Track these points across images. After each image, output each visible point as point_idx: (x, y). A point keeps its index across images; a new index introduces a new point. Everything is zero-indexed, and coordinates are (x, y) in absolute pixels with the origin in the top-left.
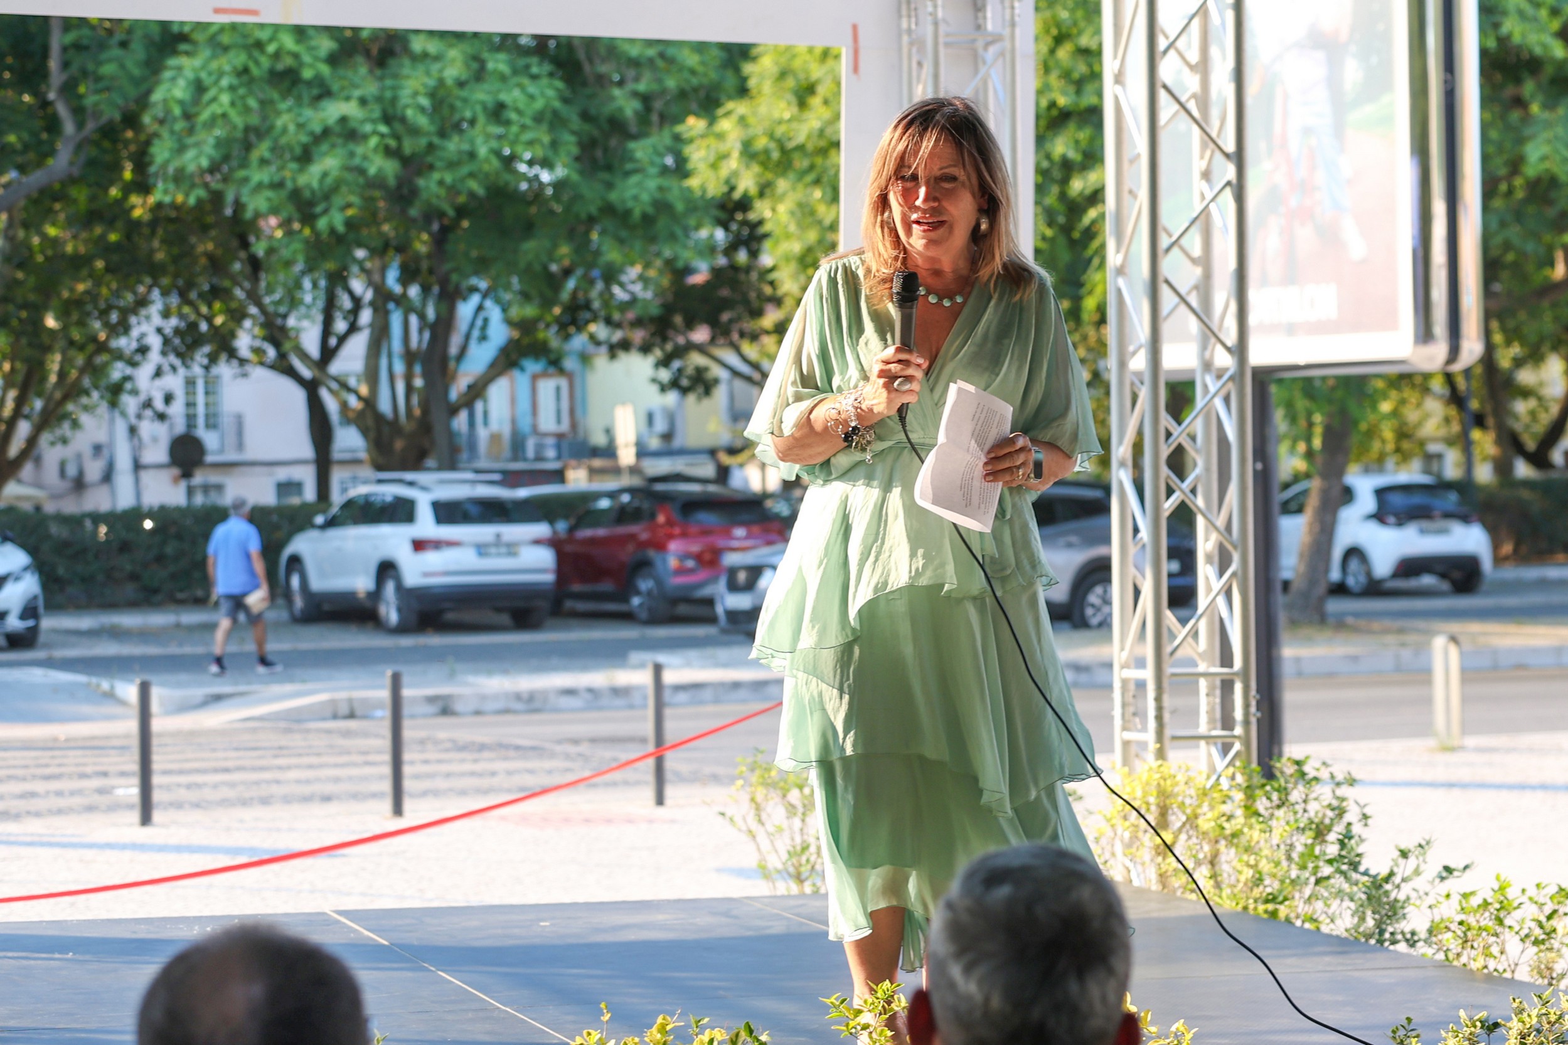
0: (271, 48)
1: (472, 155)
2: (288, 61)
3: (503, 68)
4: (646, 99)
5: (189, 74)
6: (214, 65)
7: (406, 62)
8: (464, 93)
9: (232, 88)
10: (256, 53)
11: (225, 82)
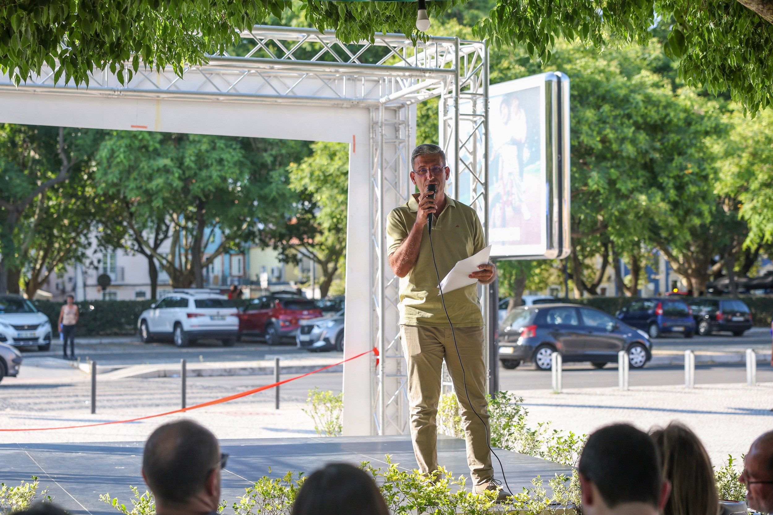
0: (140, 137)
1: (210, 177)
2: (145, 143)
3: (222, 146)
4: (275, 157)
5: (109, 147)
6: (118, 143)
7: (188, 143)
8: (208, 155)
9: (125, 152)
10: (133, 139)
11: (122, 150)
